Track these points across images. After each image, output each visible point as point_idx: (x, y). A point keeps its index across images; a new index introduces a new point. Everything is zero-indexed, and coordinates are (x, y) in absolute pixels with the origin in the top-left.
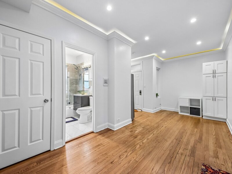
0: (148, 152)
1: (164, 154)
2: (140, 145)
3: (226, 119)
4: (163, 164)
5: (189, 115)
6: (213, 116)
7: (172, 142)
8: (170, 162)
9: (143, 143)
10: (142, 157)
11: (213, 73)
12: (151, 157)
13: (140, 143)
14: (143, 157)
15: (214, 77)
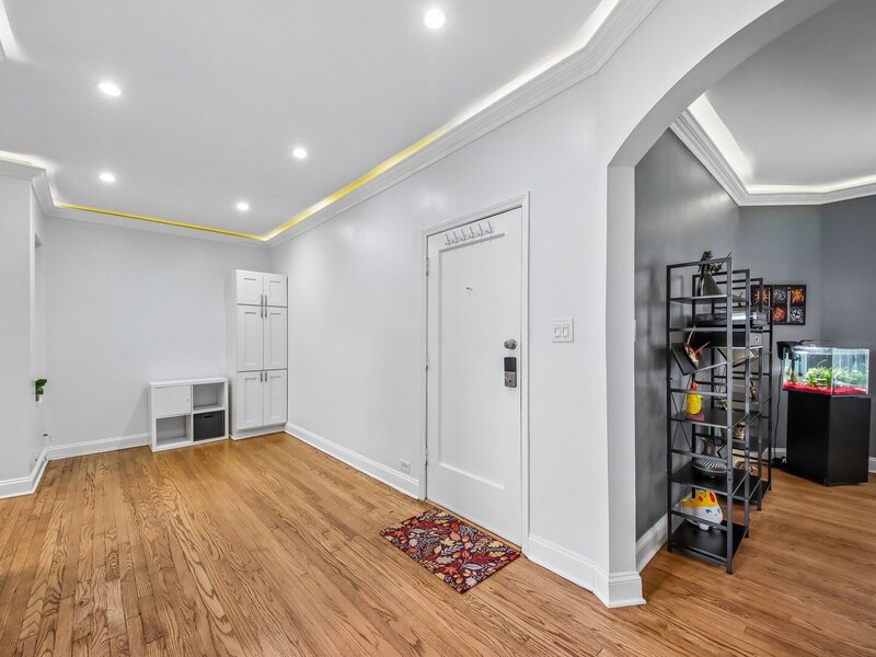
0: (286, 622)
1: (318, 584)
2: (231, 634)
3: (284, 425)
4: (353, 603)
5: (190, 443)
6: (260, 425)
7: (280, 541)
8: (356, 586)
9: (225, 619)
10: (300, 651)
11: (262, 305)
12: (314, 622)
13: (215, 631)
14: (301, 644)
15: (264, 315)
